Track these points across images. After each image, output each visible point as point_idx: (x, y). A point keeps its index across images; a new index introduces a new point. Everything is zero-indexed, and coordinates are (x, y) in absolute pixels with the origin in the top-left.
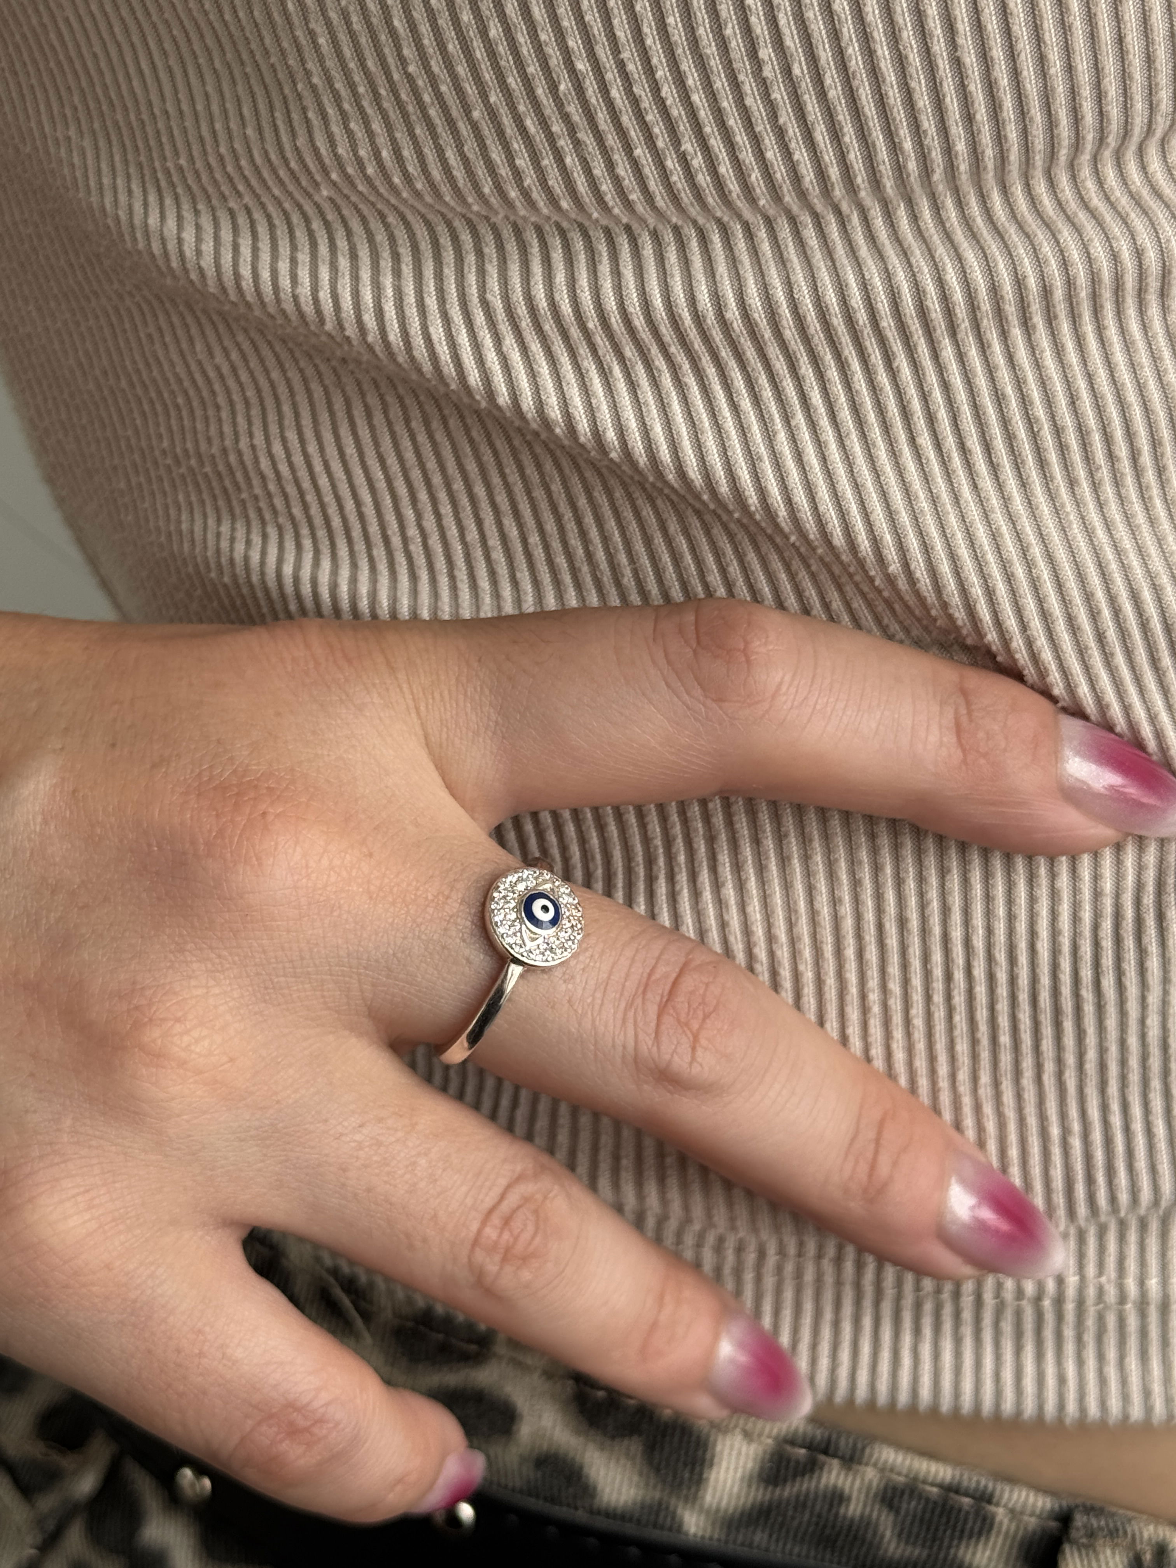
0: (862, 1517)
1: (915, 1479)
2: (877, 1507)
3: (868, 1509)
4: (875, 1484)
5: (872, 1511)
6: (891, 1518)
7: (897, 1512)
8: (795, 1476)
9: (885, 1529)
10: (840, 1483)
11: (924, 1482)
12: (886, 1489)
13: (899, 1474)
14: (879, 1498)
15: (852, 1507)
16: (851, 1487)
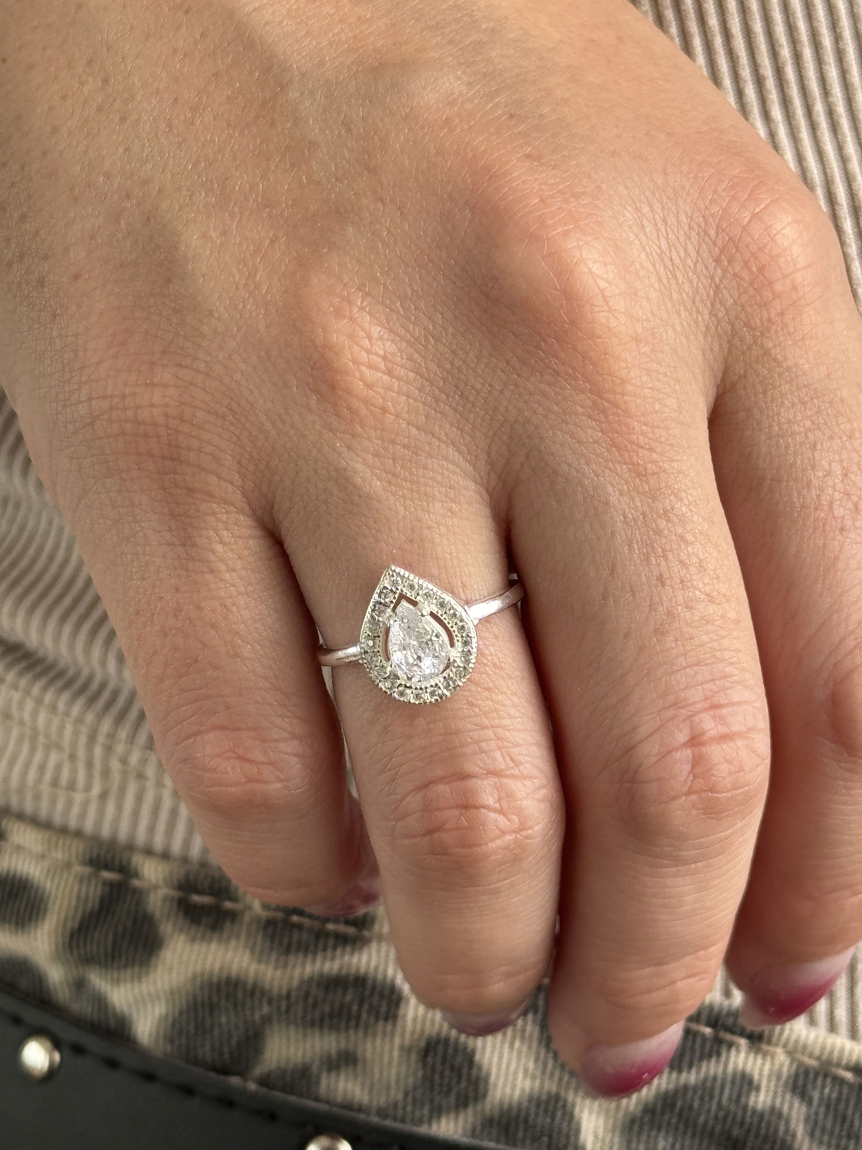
0: (773, 1108)
1: (829, 1062)
2: (788, 1097)
3: (778, 1102)
4: (785, 1070)
5: (782, 1103)
6: (804, 1109)
7: (810, 1102)
8: (701, 1059)
9: (797, 1126)
10: (748, 1069)
11: (838, 1065)
12: (797, 1076)
13: (811, 1056)
14: (789, 1087)
15: (762, 1097)
16: (760, 1074)
